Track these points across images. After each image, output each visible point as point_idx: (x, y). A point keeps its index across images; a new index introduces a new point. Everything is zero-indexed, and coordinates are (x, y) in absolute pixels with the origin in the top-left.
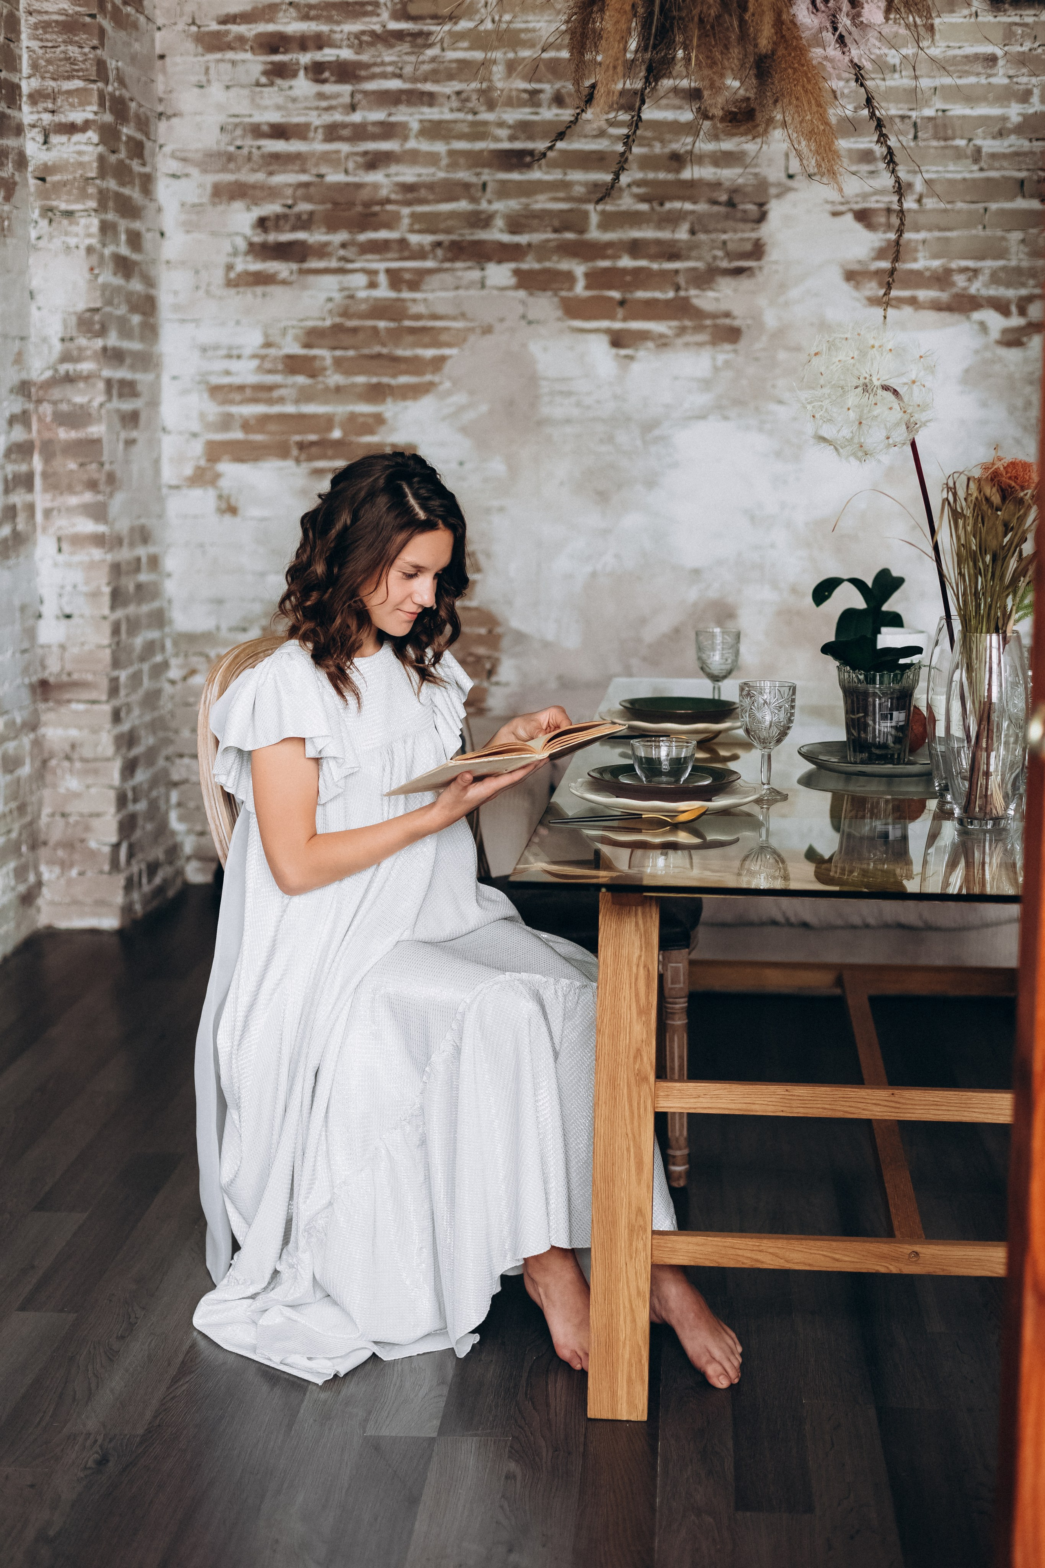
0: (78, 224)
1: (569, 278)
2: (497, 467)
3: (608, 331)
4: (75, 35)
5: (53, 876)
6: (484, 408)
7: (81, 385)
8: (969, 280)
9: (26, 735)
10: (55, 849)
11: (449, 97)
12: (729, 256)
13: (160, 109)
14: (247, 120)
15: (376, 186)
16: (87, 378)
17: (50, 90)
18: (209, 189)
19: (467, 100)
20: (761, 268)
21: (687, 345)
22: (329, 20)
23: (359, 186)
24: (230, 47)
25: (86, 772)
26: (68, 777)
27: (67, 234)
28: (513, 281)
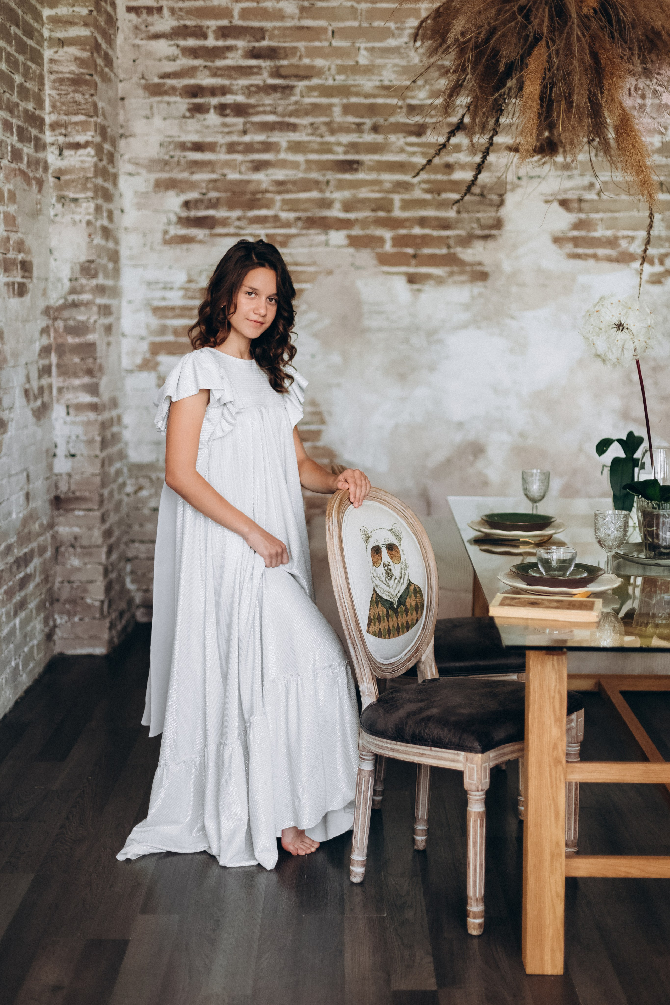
0: (81, 207)
1: (381, 240)
2: (336, 358)
3: (406, 274)
4: (80, 87)
5: (63, 621)
6: (327, 321)
7: (83, 309)
8: (629, 243)
9: (48, 532)
10: (64, 604)
11: (305, 127)
12: (482, 227)
13: (121, 131)
14: (177, 139)
15: (259, 182)
16: (87, 304)
17: (63, 122)
18: (152, 183)
19: (317, 128)
20: (501, 235)
21: (455, 283)
22: (230, 77)
23: (248, 182)
24: (166, 93)
25: (84, 555)
26: (72, 558)
27: (73, 213)
28: (345, 242)
